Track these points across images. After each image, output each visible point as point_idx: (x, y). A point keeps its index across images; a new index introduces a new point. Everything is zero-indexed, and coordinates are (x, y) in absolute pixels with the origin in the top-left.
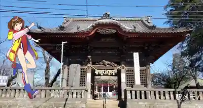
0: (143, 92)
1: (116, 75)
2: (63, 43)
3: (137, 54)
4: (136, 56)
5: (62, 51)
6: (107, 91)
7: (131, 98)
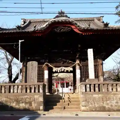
0: (97, 85)
1: (71, 72)
2: (20, 41)
3: (92, 50)
4: (90, 52)
5: (20, 49)
6: (64, 87)
7: (86, 91)
